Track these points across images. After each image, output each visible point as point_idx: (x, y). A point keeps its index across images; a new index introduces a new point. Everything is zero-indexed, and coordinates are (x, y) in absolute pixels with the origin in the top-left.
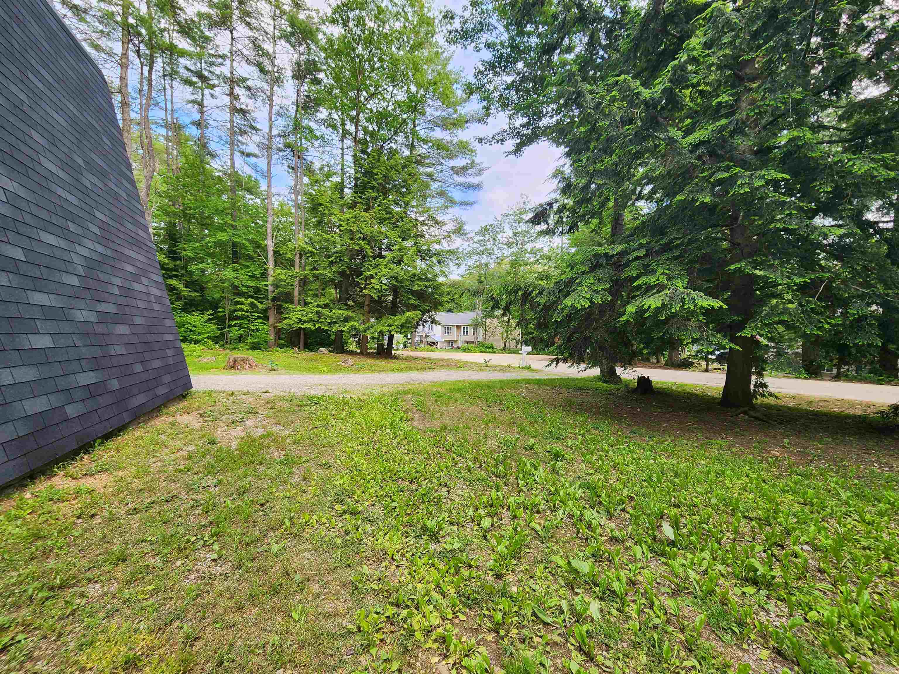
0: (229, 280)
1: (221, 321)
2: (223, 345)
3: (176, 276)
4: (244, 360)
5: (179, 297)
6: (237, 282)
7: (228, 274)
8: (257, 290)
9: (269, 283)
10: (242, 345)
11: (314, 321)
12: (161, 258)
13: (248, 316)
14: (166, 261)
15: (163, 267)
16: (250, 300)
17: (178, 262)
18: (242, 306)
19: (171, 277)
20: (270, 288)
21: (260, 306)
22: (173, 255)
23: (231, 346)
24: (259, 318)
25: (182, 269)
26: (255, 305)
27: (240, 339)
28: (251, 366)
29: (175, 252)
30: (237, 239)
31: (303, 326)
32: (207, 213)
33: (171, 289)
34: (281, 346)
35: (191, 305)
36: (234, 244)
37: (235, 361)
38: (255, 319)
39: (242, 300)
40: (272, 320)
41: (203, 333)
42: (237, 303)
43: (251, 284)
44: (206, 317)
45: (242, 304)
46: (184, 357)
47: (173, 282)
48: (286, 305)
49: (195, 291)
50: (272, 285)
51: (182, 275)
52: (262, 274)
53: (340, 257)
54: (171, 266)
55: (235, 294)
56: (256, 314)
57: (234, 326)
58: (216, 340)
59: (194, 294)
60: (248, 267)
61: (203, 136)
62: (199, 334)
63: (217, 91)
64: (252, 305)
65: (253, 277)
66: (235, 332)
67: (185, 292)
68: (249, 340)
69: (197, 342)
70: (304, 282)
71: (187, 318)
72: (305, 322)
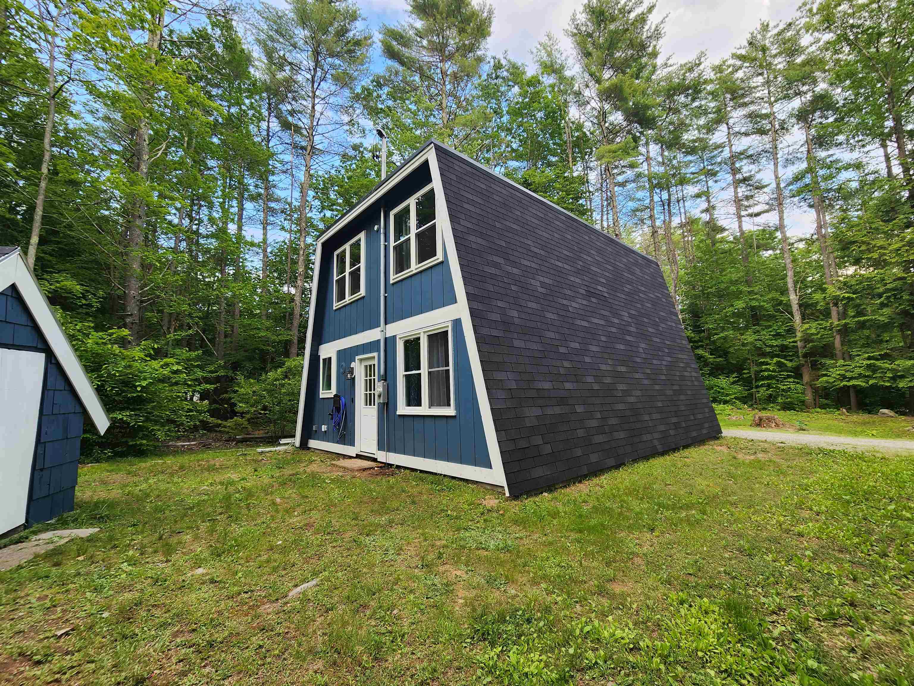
0: (751, 343)
1: (747, 383)
2: (752, 405)
3: (702, 346)
4: (769, 420)
5: (706, 364)
6: (759, 344)
7: (749, 337)
8: (784, 348)
9: (797, 338)
10: (772, 405)
11: (866, 376)
12: (689, 333)
13: (776, 376)
14: (693, 335)
15: (690, 340)
16: (775, 360)
17: (703, 334)
18: (768, 367)
19: (697, 348)
20: (799, 344)
21: (789, 364)
22: (697, 329)
23: (760, 407)
24: (789, 376)
25: (706, 339)
26: (783, 363)
27: (771, 399)
28: (777, 425)
29: (699, 327)
30: (754, 303)
31: (851, 383)
32: (723, 286)
33: (699, 358)
34: (822, 407)
35: (717, 369)
36: (753, 308)
37: (761, 419)
38: (785, 378)
39: (768, 360)
40: (806, 378)
41: (730, 395)
42: (763, 363)
43: (775, 343)
44: (732, 380)
45: (767, 364)
46: (715, 415)
47: (700, 352)
48: (823, 361)
49: (720, 357)
50: (801, 341)
51: (707, 345)
52: (788, 331)
53: (895, 295)
54: (697, 338)
55: (759, 355)
56: (785, 373)
57: (762, 386)
58: (744, 400)
59: (718, 360)
60: (770, 326)
61: (712, 220)
62: (727, 395)
63: (720, 176)
64: (779, 364)
65: (778, 335)
66: (763, 392)
67: (711, 358)
68: (780, 400)
69: (725, 402)
70: (844, 331)
71: (714, 381)
72: (851, 378)
